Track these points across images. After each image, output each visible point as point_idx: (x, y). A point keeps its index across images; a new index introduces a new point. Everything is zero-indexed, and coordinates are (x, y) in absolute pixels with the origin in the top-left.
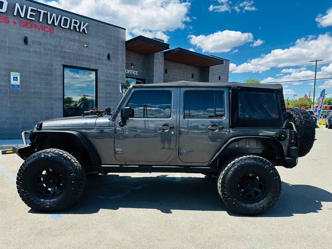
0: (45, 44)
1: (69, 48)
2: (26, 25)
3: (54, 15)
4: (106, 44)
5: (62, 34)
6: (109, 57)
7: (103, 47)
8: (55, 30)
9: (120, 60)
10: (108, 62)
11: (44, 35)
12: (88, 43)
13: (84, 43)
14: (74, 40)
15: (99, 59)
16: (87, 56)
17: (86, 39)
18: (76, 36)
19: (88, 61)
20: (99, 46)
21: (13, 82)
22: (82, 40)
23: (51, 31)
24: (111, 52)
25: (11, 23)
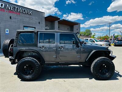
0: (17, 19)
1: (25, 20)
2: (10, 12)
4: (38, 18)
5: (23, 15)
6: (39, 23)
8: (21, 14)
9: (43, 24)
10: (39, 25)
11: (17, 15)
12: (32, 18)
13: (30, 18)
14: (27, 17)
15: (36, 24)
16: (32, 23)
18: (28, 16)
20: (36, 19)
21: (6, 32)
22: (30, 17)
23: (19, 14)
24: (40, 21)
25: (5, 12)
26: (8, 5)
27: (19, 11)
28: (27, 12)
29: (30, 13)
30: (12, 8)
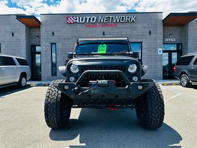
0: (113, 33)
1: (125, 33)
2: (103, 26)
3: (117, 17)
4: (148, 25)
5: (121, 26)
6: (150, 33)
7: (146, 27)
8: (118, 25)
9: (159, 33)
10: (150, 36)
11: (112, 28)
12: (136, 28)
13: (134, 28)
14: (128, 28)
15: (143, 35)
16: (136, 35)
17: (135, 25)
18: (129, 25)
19: (136, 38)
20: (143, 27)
22: (132, 26)
23: (116, 26)
24: (151, 30)
25: (98, 27)
26: (100, 17)
27: (114, 21)
28: (127, 19)
29: (132, 20)
30: (105, 19)
